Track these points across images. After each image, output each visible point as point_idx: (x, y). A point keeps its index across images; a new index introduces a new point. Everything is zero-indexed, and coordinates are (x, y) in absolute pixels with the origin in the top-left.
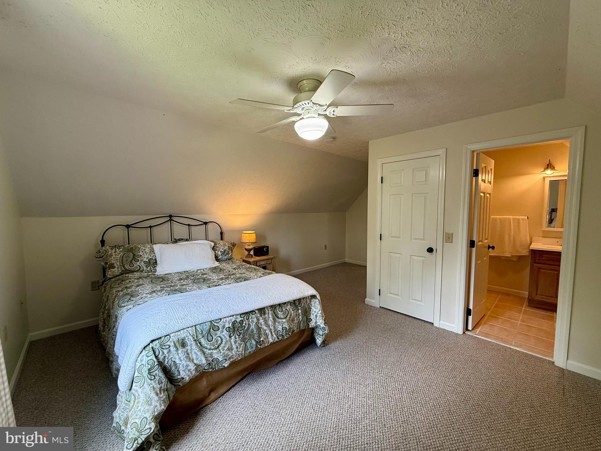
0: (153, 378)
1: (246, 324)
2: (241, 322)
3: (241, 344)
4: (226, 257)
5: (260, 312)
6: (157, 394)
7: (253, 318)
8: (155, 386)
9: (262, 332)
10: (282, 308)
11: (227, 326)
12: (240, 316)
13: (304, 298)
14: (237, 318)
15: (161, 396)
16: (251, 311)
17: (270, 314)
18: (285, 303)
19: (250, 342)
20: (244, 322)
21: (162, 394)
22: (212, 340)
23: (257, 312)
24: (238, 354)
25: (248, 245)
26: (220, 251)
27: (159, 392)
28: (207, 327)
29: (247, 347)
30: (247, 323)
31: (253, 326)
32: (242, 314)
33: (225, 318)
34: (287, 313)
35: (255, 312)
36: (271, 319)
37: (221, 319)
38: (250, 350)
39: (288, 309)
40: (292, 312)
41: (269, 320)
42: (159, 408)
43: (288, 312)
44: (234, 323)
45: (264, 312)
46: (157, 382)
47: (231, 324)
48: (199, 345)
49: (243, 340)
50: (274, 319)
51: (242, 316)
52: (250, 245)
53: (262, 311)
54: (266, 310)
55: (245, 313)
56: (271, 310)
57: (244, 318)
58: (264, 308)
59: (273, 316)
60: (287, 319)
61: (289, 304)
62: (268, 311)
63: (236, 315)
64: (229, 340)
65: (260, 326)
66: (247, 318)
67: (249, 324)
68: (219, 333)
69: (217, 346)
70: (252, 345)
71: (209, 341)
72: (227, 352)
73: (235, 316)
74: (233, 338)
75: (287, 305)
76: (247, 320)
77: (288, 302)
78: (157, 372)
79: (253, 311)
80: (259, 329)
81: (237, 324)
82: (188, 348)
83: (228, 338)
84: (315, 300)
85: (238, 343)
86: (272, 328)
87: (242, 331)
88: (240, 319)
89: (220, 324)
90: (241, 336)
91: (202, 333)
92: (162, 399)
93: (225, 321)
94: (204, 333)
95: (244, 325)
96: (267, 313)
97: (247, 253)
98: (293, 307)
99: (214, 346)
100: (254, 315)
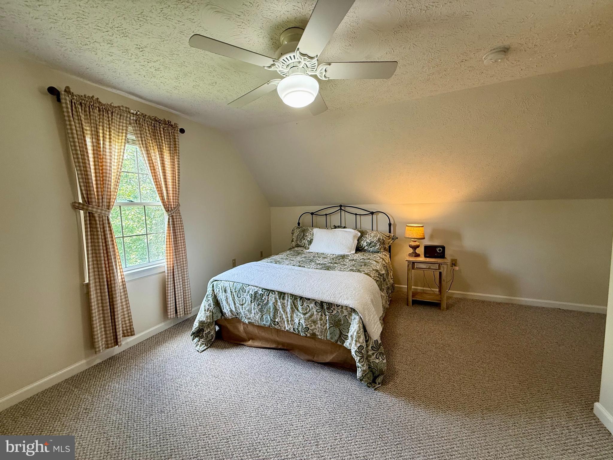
0: (207, 300)
1: (265, 299)
2: (262, 295)
3: (258, 313)
4: (371, 249)
5: (279, 295)
6: (205, 310)
7: (272, 298)
8: (206, 305)
9: (279, 314)
10: (303, 302)
11: (250, 292)
12: (262, 290)
13: (338, 306)
14: (259, 290)
15: (207, 313)
16: (272, 290)
17: (289, 302)
18: (309, 299)
19: (267, 316)
20: (264, 297)
21: (208, 312)
22: (240, 298)
23: (276, 293)
24: (255, 320)
25: (413, 241)
26: (366, 242)
27: (206, 310)
28: (239, 286)
29: (263, 319)
30: (267, 299)
31: (271, 304)
32: (264, 289)
33: (252, 286)
34: (308, 310)
35: (275, 293)
36: (289, 307)
37: (249, 285)
38: (264, 323)
39: (311, 307)
40: (315, 313)
41: (288, 307)
42: (203, 318)
43: (310, 310)
44: (256, 293)
45: (283, 297)
46: (208, 304)
47: (253, 292)
48: (233, 296)
49: (261, 310)
50: (292, 308)
51: (264, 291)
52: (416, 241)
53: (282, 295)
54: (286, 296)
55: (266, 289)
56: (291, 299)
57: (264, 293)
58: (284, 293)
59: (291, 305)
60: (305, 316)
61: (314, 302)
62: (288, 298)
63: (260, 288)
64: (250, 304)
65: (278, 308)
66: (267, 295)
67: (268, 300)
68: (245, 294)
69: (242, 303)
70: (267, 319)
71: (238, 297)
72: (246, 312)
73: (258, 288)
74: (253, 304)
75: (311, 303)
76: (267, 296)
77: (314, 300)
78: (210, 298)
79: (274, 291)
80: (276, 310)
81: (258, 295)
82: (228, 294)
83: (250, 302)
84: (356, 316)
85: (256, 310)
86: (289, 316)
87: (261, 303)
88: (261, 292)
89: (247, 289)
90: (260, 307)
91: (236, 289)
92: (206, 315)
93: (250, 288)
94: (237, 290)
95: (263, 298)
96: (286, 300)
97: (411, 251)
98: (318, 308)
99: (240, 302)
100: (273, 295)
